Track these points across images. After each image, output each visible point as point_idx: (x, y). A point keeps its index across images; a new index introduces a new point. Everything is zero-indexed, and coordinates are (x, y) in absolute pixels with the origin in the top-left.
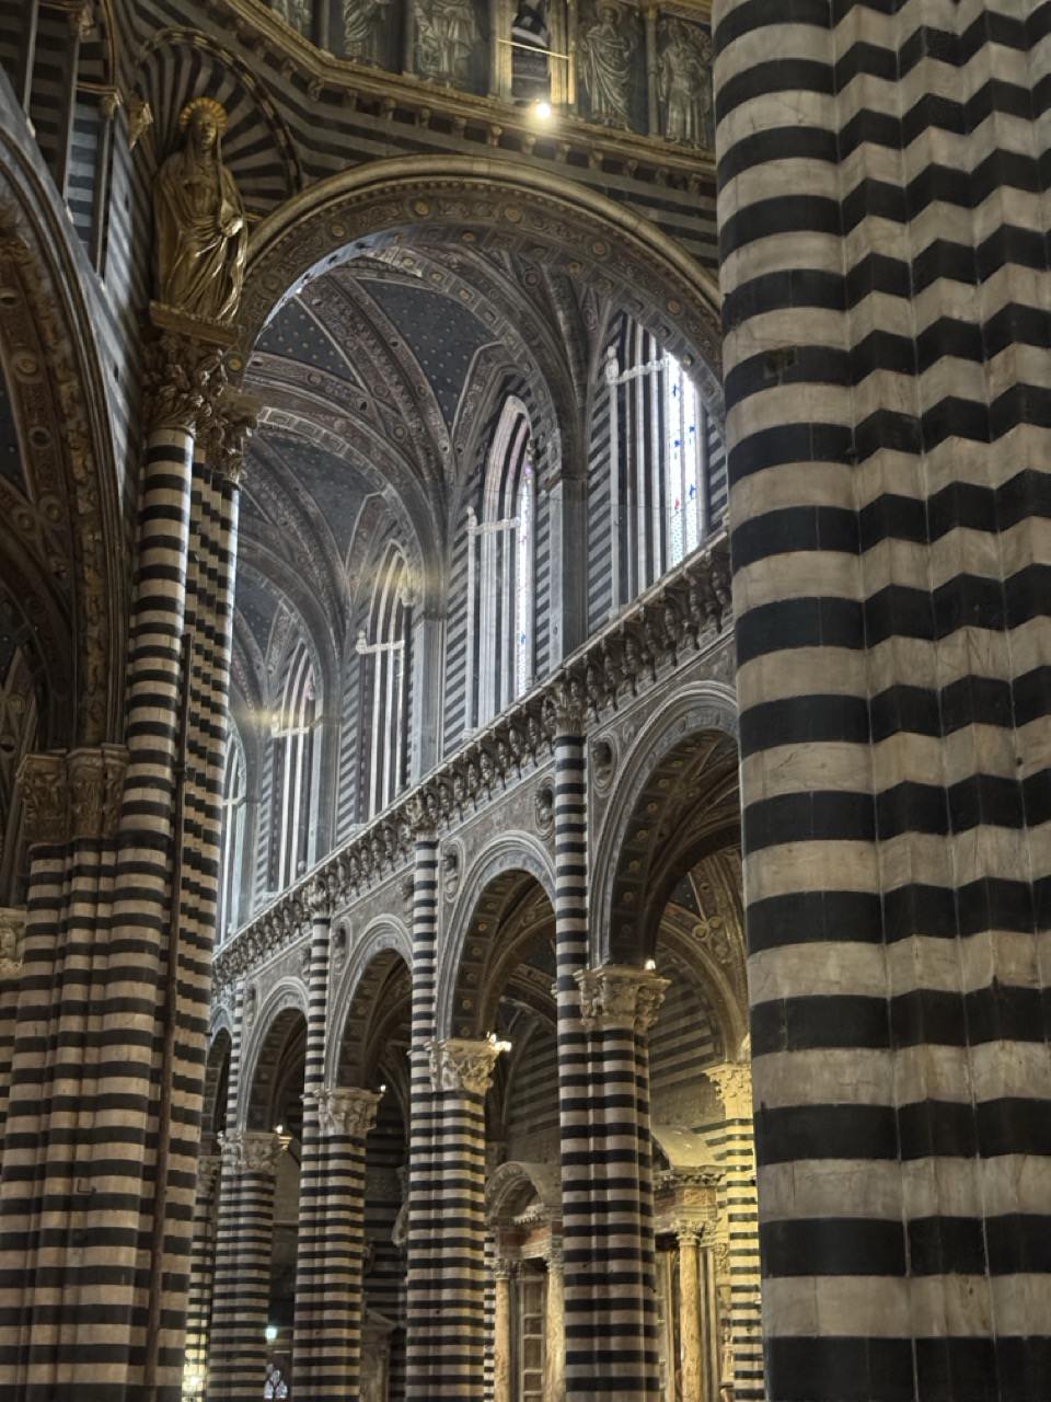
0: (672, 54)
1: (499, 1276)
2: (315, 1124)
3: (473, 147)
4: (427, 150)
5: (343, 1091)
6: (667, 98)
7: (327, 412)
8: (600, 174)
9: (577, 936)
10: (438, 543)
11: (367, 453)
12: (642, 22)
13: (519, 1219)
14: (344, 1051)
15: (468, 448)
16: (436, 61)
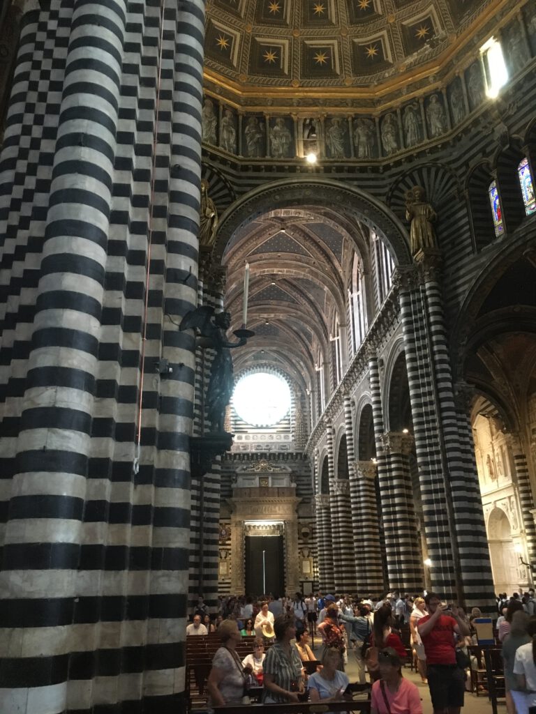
0: (359, 130)
2: (333, 491)
3: (292, 174)
4: (275, 179)
5: (340, 480)
6: (358, 145)
7: (303, 267)
8: (336, 174)
9: (380, 424)
10: (342, 302)
11: (317, 278)
12: (347, 121)
15: (347, 270)
16: (278, 150)
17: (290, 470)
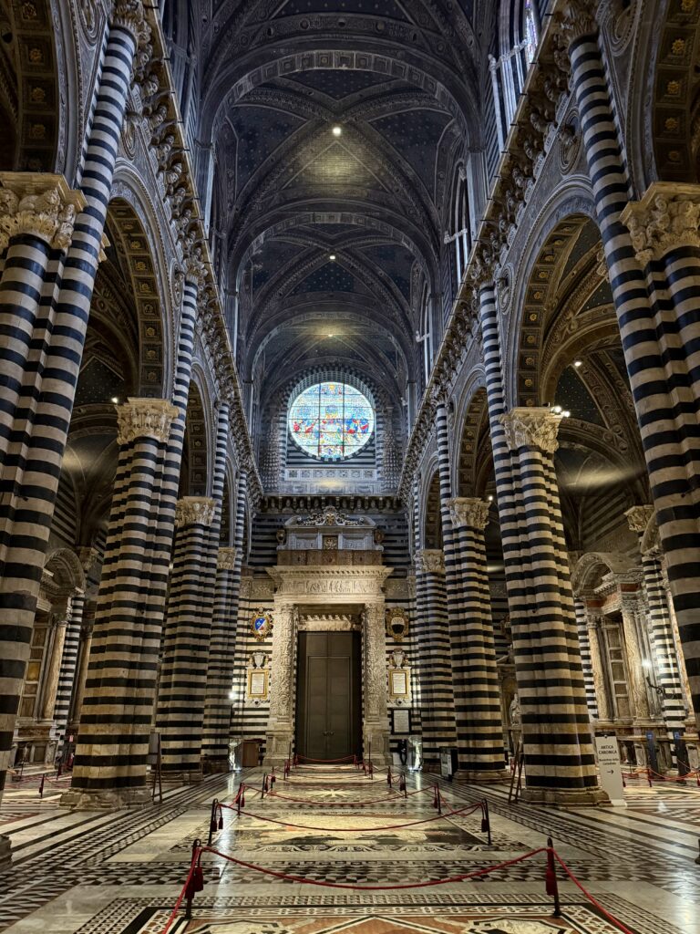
1: (590, 627)
13: (597, 590)
14: (461, 475)
17: (373, 524)
